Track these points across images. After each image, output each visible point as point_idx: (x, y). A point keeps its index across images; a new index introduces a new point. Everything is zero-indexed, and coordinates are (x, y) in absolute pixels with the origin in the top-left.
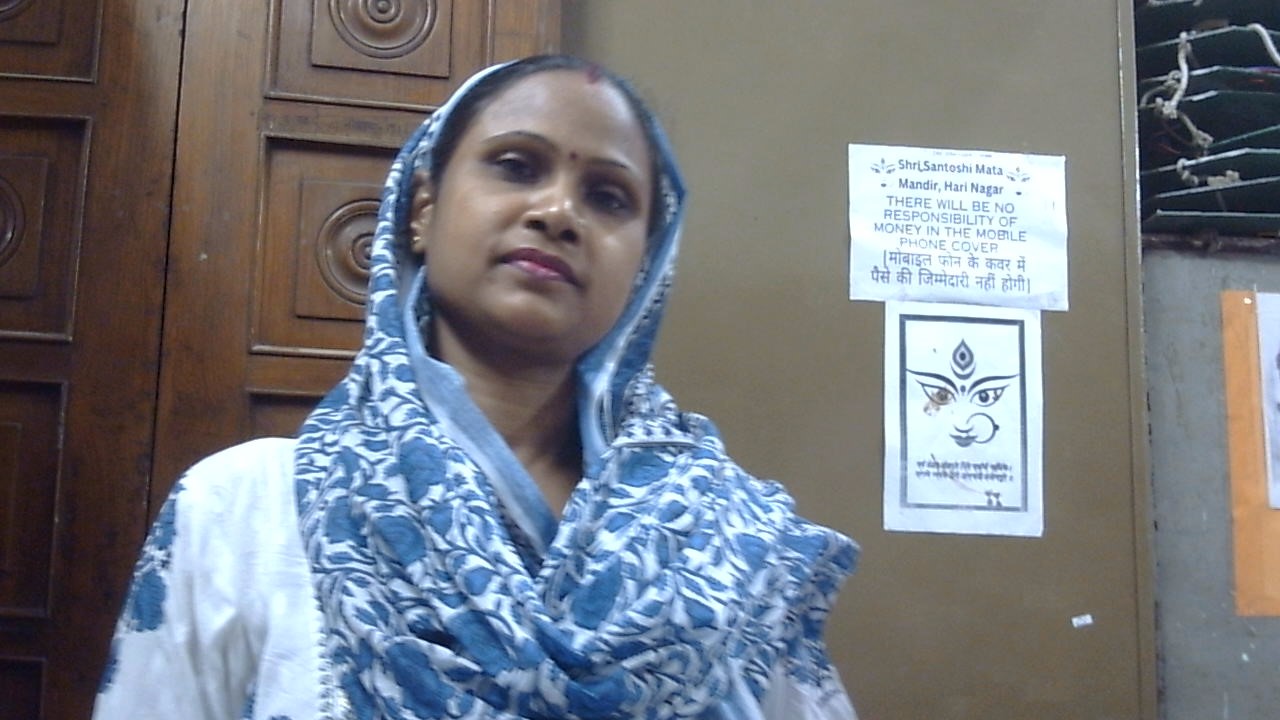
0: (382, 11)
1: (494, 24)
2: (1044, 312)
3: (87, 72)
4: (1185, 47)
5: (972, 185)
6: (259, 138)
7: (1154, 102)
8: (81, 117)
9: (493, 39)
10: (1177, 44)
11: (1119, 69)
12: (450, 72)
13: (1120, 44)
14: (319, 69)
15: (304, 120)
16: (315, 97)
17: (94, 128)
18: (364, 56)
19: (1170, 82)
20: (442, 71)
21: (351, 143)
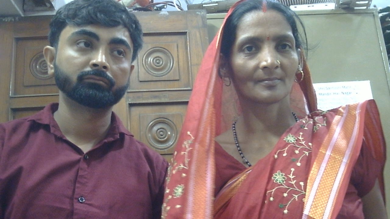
0: (158, 63)
1: (191, 63)
5: (342, 92)
6: (127, 104)
9: (191, 67)
11: (381, 52)
12: (179, 78)
13: (381, 45)
14: (142, 82)
15: (139, 97)
16: (142, 90)
18: (154, 77)
20: (177, 78)
21: (153, 102)
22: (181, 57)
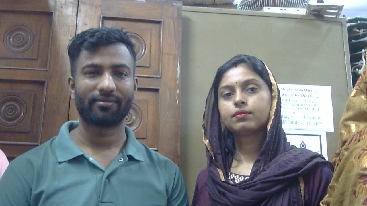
1: (162, 52)
2: (327, 132)
3: (46, 67)
4: (364, 54)
5: (303, 95)
7: (356, 70)
8: (44, 80)
9: (162, 56)
10: (361, 53)
11: (345, 60)
12: (150, 64)
13: (345, 53)
17: (48, 83)
19: (360, 64)
20: (148, 65)
22: (153, 45)
